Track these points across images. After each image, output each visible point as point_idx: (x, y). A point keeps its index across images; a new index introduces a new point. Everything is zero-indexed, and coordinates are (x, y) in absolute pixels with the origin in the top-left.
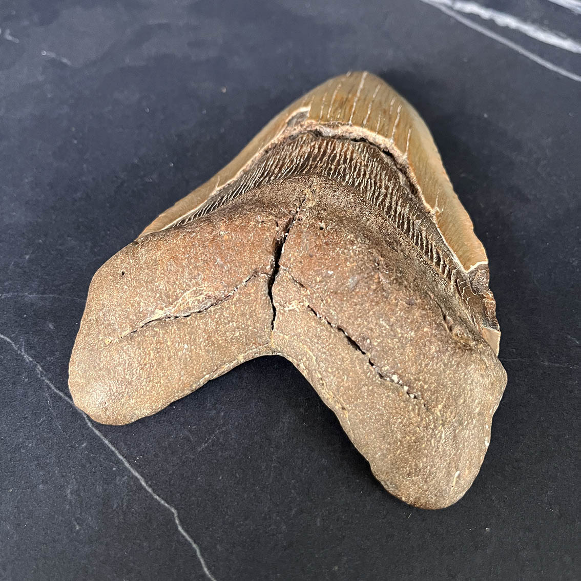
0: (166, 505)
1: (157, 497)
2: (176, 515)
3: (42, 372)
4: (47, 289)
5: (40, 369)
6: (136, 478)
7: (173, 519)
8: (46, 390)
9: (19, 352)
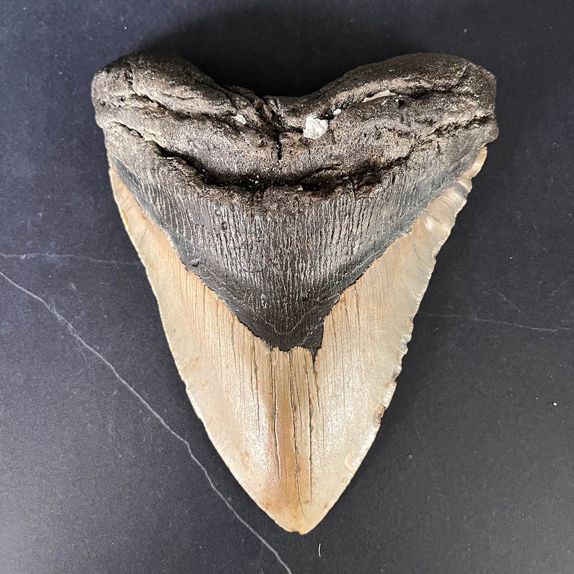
0: (181, 439)
1: (174, 433)
2: (188, 446)
3: (73, 330)
4: (63, 249)
5: (71, 326)
6: (158, 418)
7: (187, 449)
8: (79, 345)
9: (52, 311)
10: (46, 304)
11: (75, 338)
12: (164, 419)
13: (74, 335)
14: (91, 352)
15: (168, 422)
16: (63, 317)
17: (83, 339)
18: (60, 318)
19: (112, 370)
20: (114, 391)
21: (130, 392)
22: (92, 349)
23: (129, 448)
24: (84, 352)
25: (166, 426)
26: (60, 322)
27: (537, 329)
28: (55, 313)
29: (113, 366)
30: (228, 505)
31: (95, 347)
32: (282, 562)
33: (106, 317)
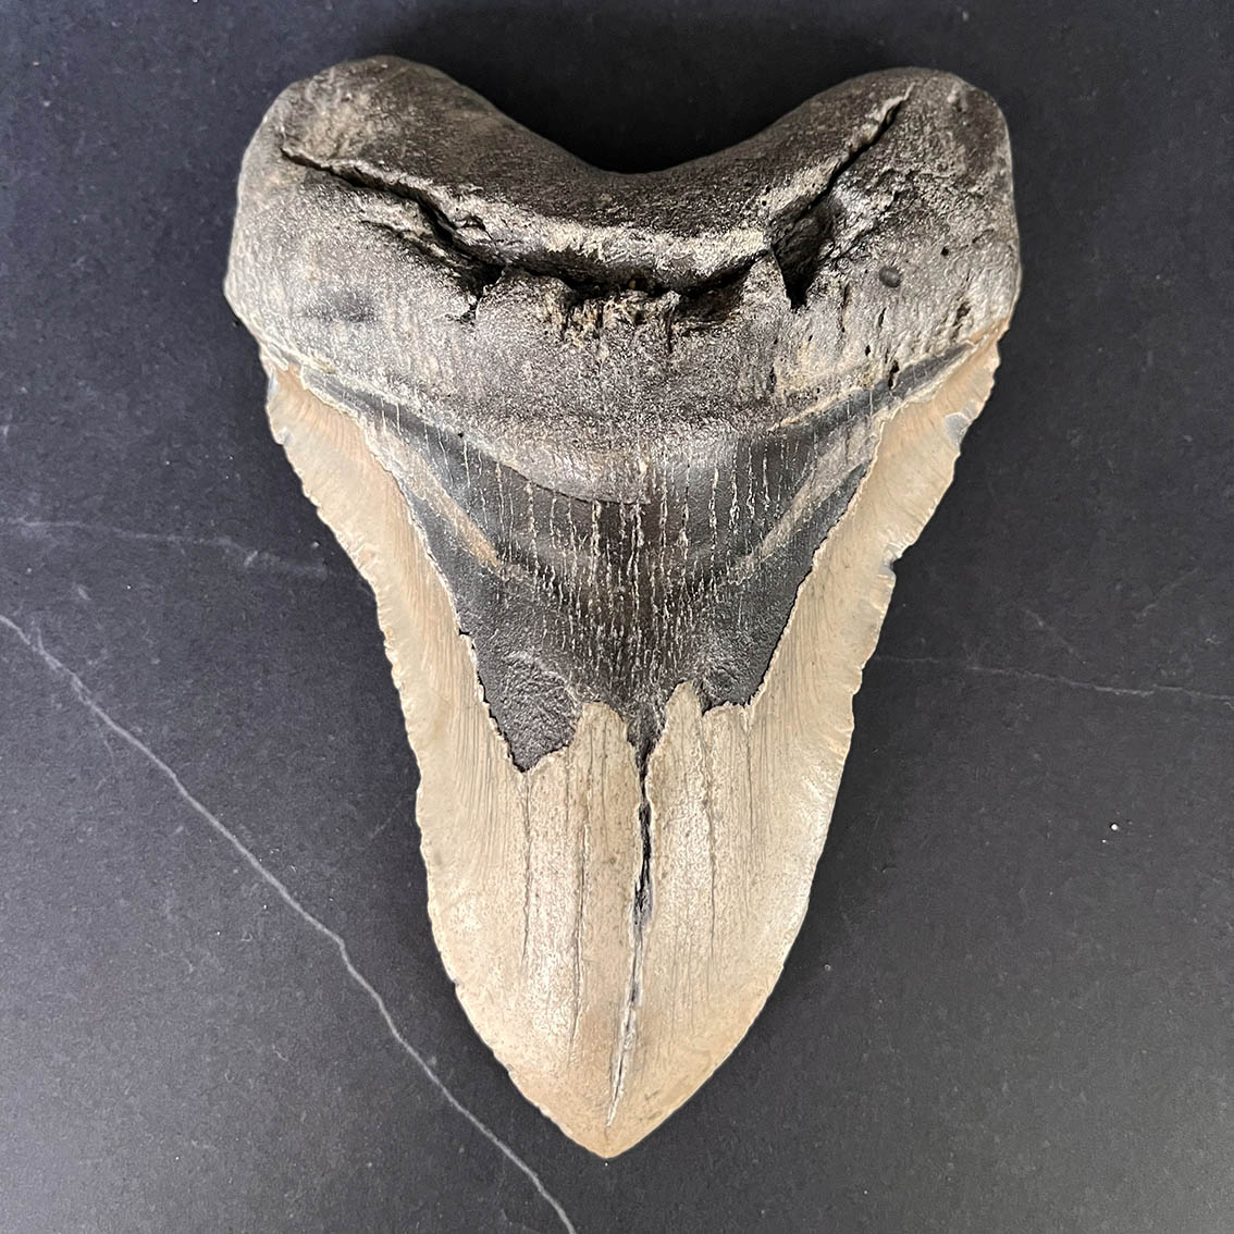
0: (326, 930)
1: (310, 919)
2: (342, 947)
3: (83, 690)
4: (58, 509)
5: (80, 683)
6: (273, 886)
7: (338, 954)
8: (97, 725)
9: (34, 649)
10: (20, 633)
11: (88, 708)
12: (288, 887)
13: (85, 703)
14: (124, 740)
15: (296, 894)
16: (61, 661)
17: (105, 712)
18: (54, 663)
19: (172, 780)
20: (177, 827)
21: (210, 827)
22: (125, 734)
23: (211, 950)
24: (109, 741)
25: (292, 903)
26: (53, 672)
27: (1109, 689)
28: (42, 652)
29: (174, 771)
30: (429, 1073)
31: (133, 728)
32: (546, 1196)
33: (157, 661)
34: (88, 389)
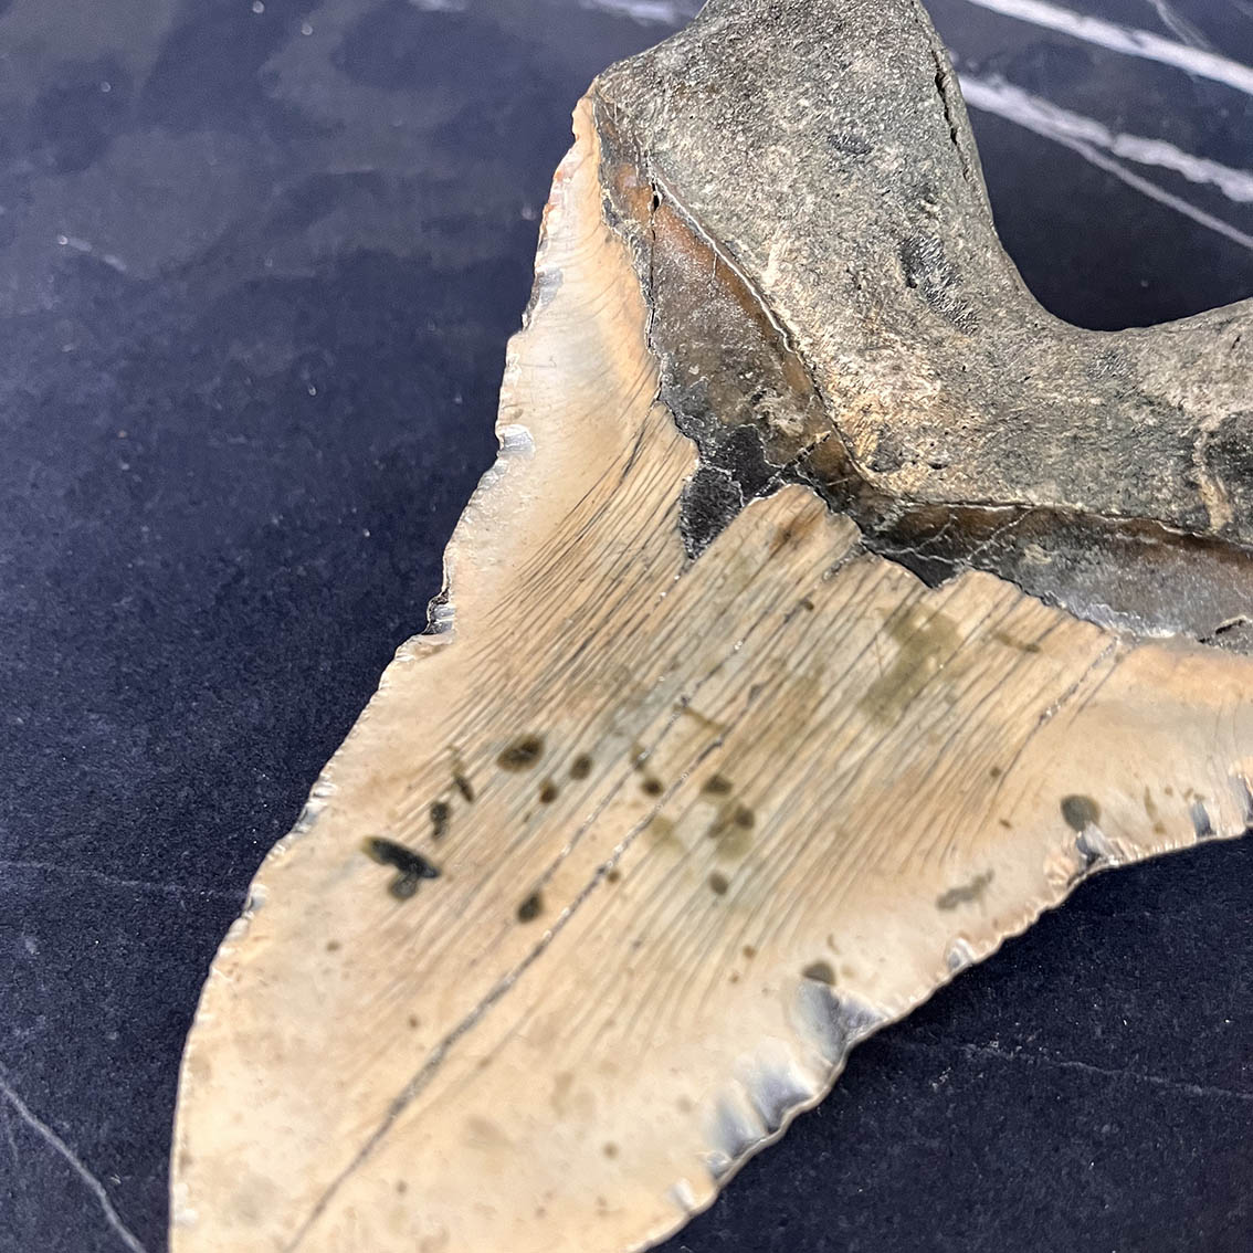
4: (26, 847)
34: (100, 723)
